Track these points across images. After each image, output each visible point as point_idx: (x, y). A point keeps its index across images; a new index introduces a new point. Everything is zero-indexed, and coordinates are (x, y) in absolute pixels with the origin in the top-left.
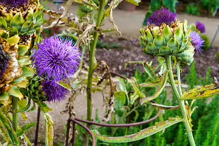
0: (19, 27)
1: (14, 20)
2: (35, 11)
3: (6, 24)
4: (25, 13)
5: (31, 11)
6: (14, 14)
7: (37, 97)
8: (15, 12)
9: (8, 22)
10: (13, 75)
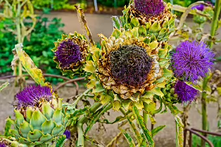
0: (156, 34)
1: (152, 28)
2: (169, 19)
3: (145, 32)
4: (161, 21)
5: (167, 19)
6: (152, 23)
7: (169, 100)
8: (153, 20)
9: (148, 30)
10: (156, 75)
